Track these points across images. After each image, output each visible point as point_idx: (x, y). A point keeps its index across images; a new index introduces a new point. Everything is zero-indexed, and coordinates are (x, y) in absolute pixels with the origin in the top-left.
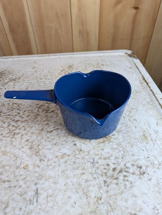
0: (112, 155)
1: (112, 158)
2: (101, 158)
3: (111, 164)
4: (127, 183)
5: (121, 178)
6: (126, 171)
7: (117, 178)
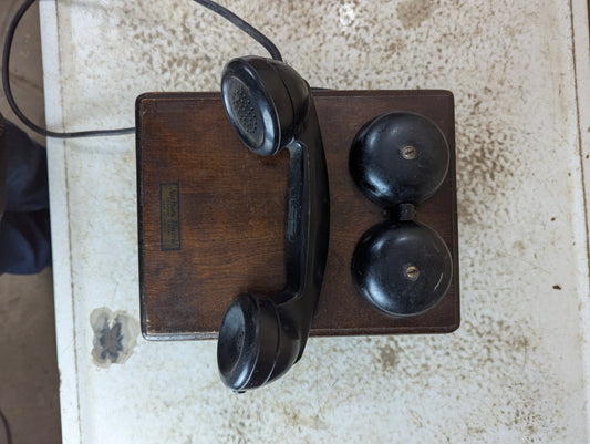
0: (263, 423)
1: (259, 424)
2: (258, 407)
3: (250, 421)
4: (225, 439)
5: (232, 432)
6: (240, 440)
7: (230, 426)
